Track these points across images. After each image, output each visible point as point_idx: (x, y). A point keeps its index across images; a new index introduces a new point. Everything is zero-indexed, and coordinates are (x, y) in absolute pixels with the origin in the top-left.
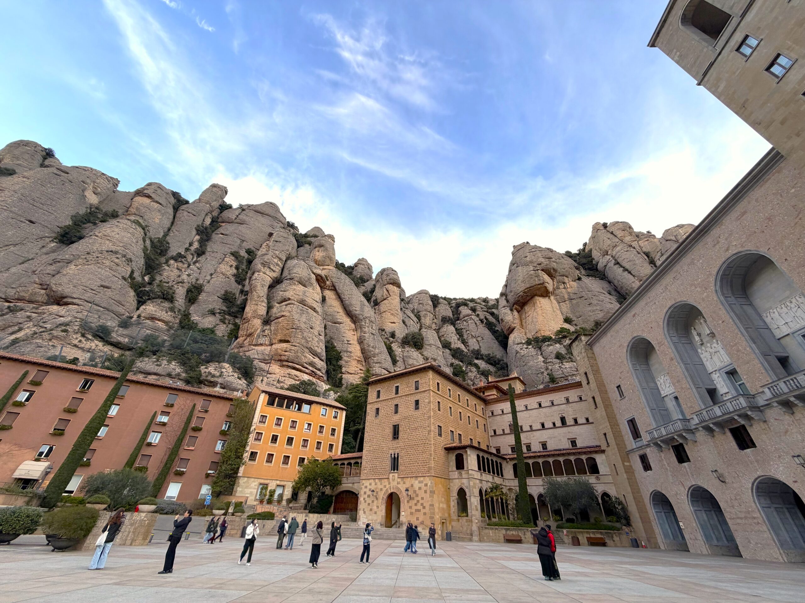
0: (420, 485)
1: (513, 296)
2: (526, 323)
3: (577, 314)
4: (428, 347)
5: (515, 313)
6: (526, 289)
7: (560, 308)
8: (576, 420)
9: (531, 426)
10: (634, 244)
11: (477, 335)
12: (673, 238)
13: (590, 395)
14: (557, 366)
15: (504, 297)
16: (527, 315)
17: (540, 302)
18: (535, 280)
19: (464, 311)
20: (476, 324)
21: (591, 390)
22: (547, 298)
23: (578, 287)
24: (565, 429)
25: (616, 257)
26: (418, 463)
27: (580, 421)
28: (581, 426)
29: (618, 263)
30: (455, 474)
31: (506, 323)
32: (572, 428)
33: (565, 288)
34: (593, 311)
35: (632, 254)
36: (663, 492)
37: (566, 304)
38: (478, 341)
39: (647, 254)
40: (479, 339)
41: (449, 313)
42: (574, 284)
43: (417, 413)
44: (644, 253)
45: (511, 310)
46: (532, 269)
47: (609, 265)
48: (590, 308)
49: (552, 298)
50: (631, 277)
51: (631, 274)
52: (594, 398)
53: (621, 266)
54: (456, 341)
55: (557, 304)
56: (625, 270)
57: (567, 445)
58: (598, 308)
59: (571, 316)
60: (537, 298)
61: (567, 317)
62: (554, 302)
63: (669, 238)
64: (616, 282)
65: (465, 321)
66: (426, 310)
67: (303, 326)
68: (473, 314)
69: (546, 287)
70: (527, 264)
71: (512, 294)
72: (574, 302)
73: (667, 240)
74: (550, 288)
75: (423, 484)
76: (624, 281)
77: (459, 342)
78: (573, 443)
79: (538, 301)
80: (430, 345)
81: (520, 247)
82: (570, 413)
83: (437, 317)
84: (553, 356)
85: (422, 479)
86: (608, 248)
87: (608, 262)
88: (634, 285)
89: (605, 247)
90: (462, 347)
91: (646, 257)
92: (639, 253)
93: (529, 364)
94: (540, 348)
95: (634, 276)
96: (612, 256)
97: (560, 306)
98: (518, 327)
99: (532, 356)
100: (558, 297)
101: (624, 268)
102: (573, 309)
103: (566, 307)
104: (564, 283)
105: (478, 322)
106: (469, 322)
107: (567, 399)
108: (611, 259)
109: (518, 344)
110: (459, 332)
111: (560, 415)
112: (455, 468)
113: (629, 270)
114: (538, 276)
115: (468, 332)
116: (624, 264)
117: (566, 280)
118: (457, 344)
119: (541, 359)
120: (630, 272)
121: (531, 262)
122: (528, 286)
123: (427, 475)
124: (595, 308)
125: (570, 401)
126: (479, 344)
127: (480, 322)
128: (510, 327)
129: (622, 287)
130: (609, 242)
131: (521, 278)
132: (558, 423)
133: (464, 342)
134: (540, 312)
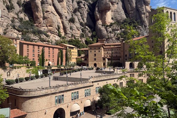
1: (101, 8)
2: (102, 18)
3: (115, 17)
5: (100, 14)
8: (118, 53)
14: (110, 35)
15: (98, 7)
16: (103, 15)
19: (82, 6)
21: (122, 49)
23: (117, 7)
31: (97, 17)
33: (114, 7)
40: (86, 18)
42: (116, 5)
45: (99, 12)
46: (108, 1)
48: (118, 16)
49: (110, 10)
52: (122, 51)
57: (116, 56)
58: (120, 16)
60: (107, 11)
61: (112, 17)
62: (110, 12)
64: (126, 6)
65: (82, 10)
66: (70, 4)
67: (55, 21)
68: (84, 7)
72: (115, 12)
76: (128, 6)
80: (76, 22)
82: (117, 51)
84: (109, 32)
88: (130, 9)
90: (83, 22)
93: (103, 33)
94: (106, 28)
95: (131, 6)
98: (100, 19)
99: (104, 30)
100: (112, 10)
102: (114, 15)
103: (112, 13)
104: (114, 5)
106: (84, 11)
109: (100, 25)
110: (81, 15)
112: (103, 60)
113: (130, 4)
114: (109, 4)
115: (83, 15)
118: (81, 20)
119: (106, 32)
126: (86, 20)
128: (98, 19)
133: (83, 19)
134: (107, 16)
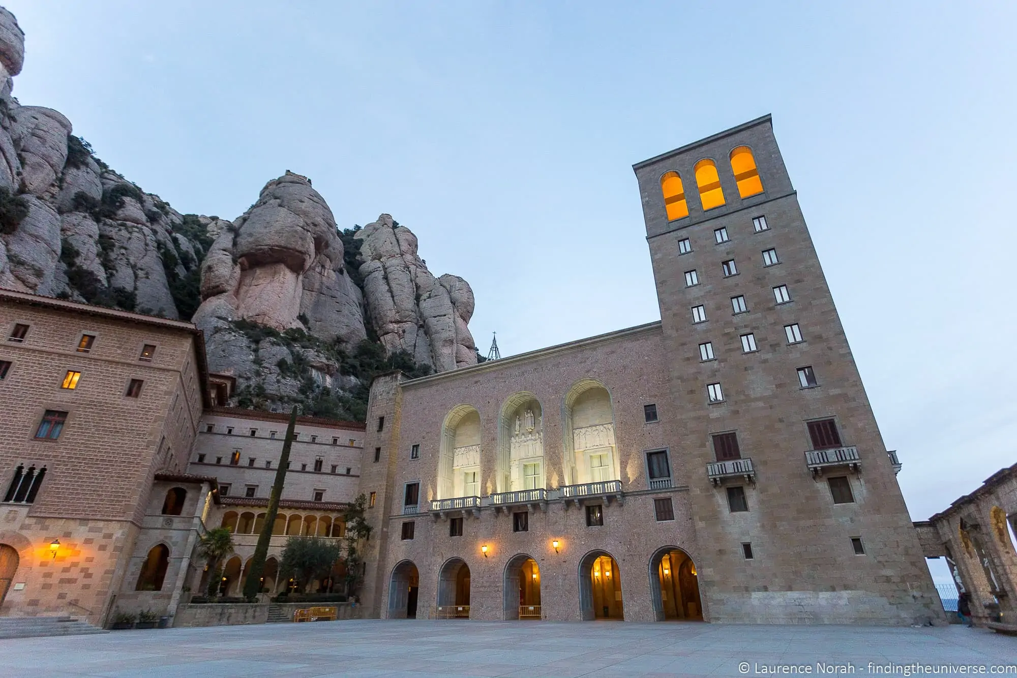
0: (91, 535)
1: (250, 243)
2: (247, 291)
3: (318, 315)
4: (27, 238)
5: (238, 269)
6: (277, 246)
7: (302, 298)
8: (334, 467)
9: (269, 463)
10: (412, 268)
11: (139, 265)
12: (448, 287)
13: (376, 444)
14: (274, 377)
15: (233, 236)
16: (254, 282)
17: (284, 274)
18: (297, 242)
19: (132, 208)
20: (147, 245)
21: (379, 439)
22: (294, 275)
23: (336, 283)
24: (316, 477)
25: (388, 270)
26: (99, 495)
27: (338, 471)
28: (337, 477)
29: (386, 278)
30: (160, 521)
31: (216, 276)
32: (325, 476)
33: (320, 273)
34: (339, 322)
35: (404, 278)
36: (415, 562)
37: (312, 296)
38: (136, 276)
39: (418, 287)
40: (141, 273)
41: (96, 193)
42: (333, 275)
43: (131, 403)
44: (416, 284)
45: (235, 262)
46: (301, 225)
47: (376, 274)
48: (336, 316)
49: (301, 277)
50: (391, 302)
51: (393, 300)
52: (378, 450)
53: (388, 284)
54: (92, 256)
55: (301, 290)
56: (390, 291)
57: (309, 496)
58: (346, 320)
59: (309, 315)
60: (283, 266)
61: (304, 314)
62: (300, 284)
63: (445, 284)
64: (372, 299)
65: (127, 228)
66: (45, 157)
68: (149, 224)
69: (304, 260)
70: (297, 212)
71: (250, 240)
72: (323, 298)
73: (441, 285)
74: (308, 265)
75: (101, 535)
76: (382, 302)
77: (97, 260)
78: (319, 495)
79: (282, 273)
80: (37, 238)
81: (296, 179)
82: (331, 456)
83: (65, 185)
85: (101, 524)
86: (385, 254)
87: (375, 270)
88: (389, 313)
89: (382, 250)
90: (101, 275)
91: (415, 290)
92: (411, 281)
93: (231, 358)
94: (257, 342)
95: (395, 303)
96: (384, 266)
97: (303, 293)
98: (231, 293)
99: (241, 347)
100: (307, 280)
101: (390, 288)
102: (317, 305)
103: (310, 298)
104: (323, 267)
105: (153, 245)
106: (135, 234)
107: (335, 441)
108: (381, 268)
109: (220, 318)
110: (105, 243)
111: (318, 457)
112: (159, 511)
113: (394, 294)
114: (303, 239)
115: (123, 251)
116: (393, 284)
117: (328, 264)
118: (91, 262)
119: (253, 357)
120: (393, 297)
121: (306, 214)
122: (283, 243)
123: (117, 519)
124: (342, 319)
125: (338, 443)
126: (135, 281)
127: (156, 245)
128: (218, 286)
129: (375, 308)
130: (389, 247)
131: (278, 226)
132: (310, 467)
133: (108, 265)
